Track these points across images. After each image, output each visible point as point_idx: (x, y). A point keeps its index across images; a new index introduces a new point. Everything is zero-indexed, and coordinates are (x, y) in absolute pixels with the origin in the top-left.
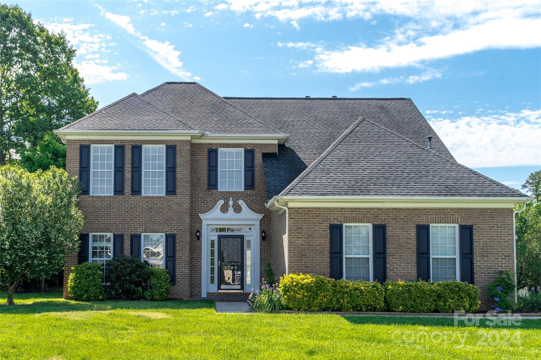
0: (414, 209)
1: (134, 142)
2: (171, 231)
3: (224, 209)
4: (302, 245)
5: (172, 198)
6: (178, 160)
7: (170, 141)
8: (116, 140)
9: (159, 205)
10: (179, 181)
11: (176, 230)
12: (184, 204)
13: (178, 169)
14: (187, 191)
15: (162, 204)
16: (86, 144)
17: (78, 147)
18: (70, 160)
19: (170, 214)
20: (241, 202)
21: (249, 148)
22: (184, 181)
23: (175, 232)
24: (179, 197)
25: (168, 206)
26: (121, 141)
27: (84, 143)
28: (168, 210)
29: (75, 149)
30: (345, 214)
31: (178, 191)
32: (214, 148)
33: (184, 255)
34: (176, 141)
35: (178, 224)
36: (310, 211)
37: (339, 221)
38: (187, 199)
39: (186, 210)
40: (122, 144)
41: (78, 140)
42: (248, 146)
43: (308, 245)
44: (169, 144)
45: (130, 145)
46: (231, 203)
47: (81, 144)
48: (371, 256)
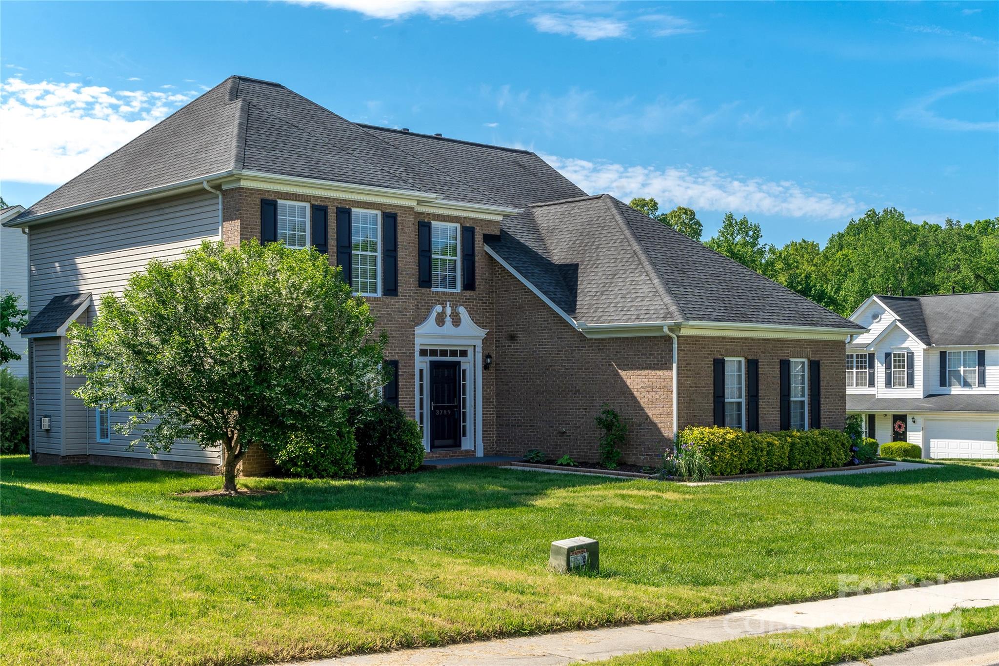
0: (779, 340)
1: (340, 203)
2: (392, 356)
3: (440, 320)
4: (691, 387)
5: (391, 300)
6: (400, 238)
7: (389, 205)
8: (314, 197)
9: (375, 312)
10: (401, 274)
11: (398, 353)
12: (408, 312)
13: (401, 253)
14: (411, 290)
15: (379, 311)
16: (270, 198)
17: (258, 202)
18: (246, 224)
19: (389, 327)
20: (462, 310)
21: (468, 225)
22: (407, 274)
23: (397, 358)
24: (402, 299)
25: (388, 314)
26: (321, 198)
27: (266, 196)
28: (387, 321)
29: (253, 206)
30: (726, 345)
31: (400, 289)
32: (426, 221)
33: (408, 395)
34: (396, 206)
35: (400, 343)
36: (696, 341)
37: (721, 355)
38: (411, 303)
39: (410, 321)
40: (323, 204)
41: (258, 190)
42: (468, 222)
43: (696, 387)
44: (387, 211)
45: (334, 206)
46: (449, 310)
47: (263, 197)
48: (743, 400)
